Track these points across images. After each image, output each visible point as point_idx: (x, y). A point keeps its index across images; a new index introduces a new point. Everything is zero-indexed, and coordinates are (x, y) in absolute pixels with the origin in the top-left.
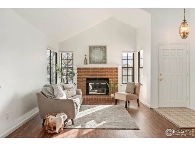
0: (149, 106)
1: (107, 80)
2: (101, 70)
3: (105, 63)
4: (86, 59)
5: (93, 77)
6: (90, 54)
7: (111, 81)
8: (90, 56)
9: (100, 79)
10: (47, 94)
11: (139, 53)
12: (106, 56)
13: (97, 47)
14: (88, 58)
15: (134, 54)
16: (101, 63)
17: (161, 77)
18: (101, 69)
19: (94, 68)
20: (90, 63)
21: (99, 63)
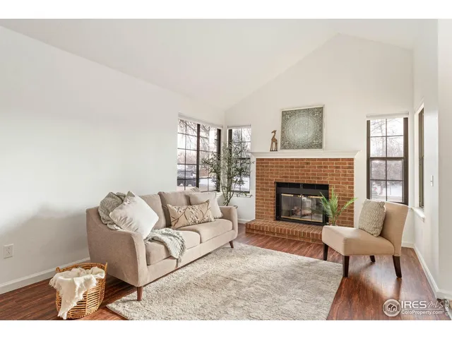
1: (324, 188)
2: (308, 164)
3: (320, 146)
5: (290, 181)
6: (283, 128)
8: (283, 132)
9: (306, 186)
12: (321, 130)
13: (299, 111)
14: (278, 137)
15: (406, 120)
16: (310, 146)
18: (307, 162)
19: (292, 159)
20: (284, 147)
21: (303, 147)
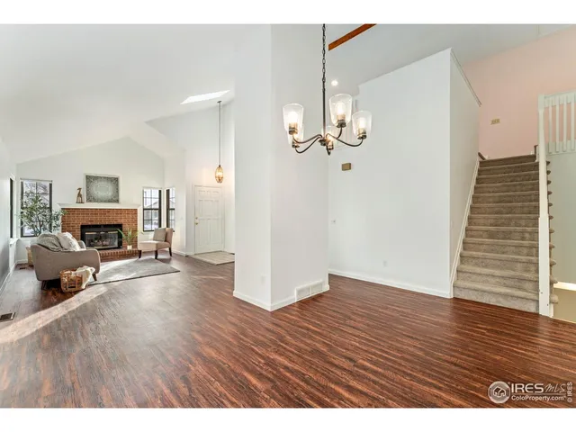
0: (184, 253)
1: (120, 226)
2: (108, 212)
3: (117, 201)
4: (79, 195)
5: (94, 223)
6: (87, 187)
7: (126, 227)
8: (87, 190)
9: (106, 226)
10: (50, 246)
11: (168, 191)
12: (118, 192)
13: (100, 177)
14: (84, 192)
15: (160, 191)
16: (110, 201)
17: (197, 221)
19: (96, 209)
20: (89, 200)
21: (105, 202)
